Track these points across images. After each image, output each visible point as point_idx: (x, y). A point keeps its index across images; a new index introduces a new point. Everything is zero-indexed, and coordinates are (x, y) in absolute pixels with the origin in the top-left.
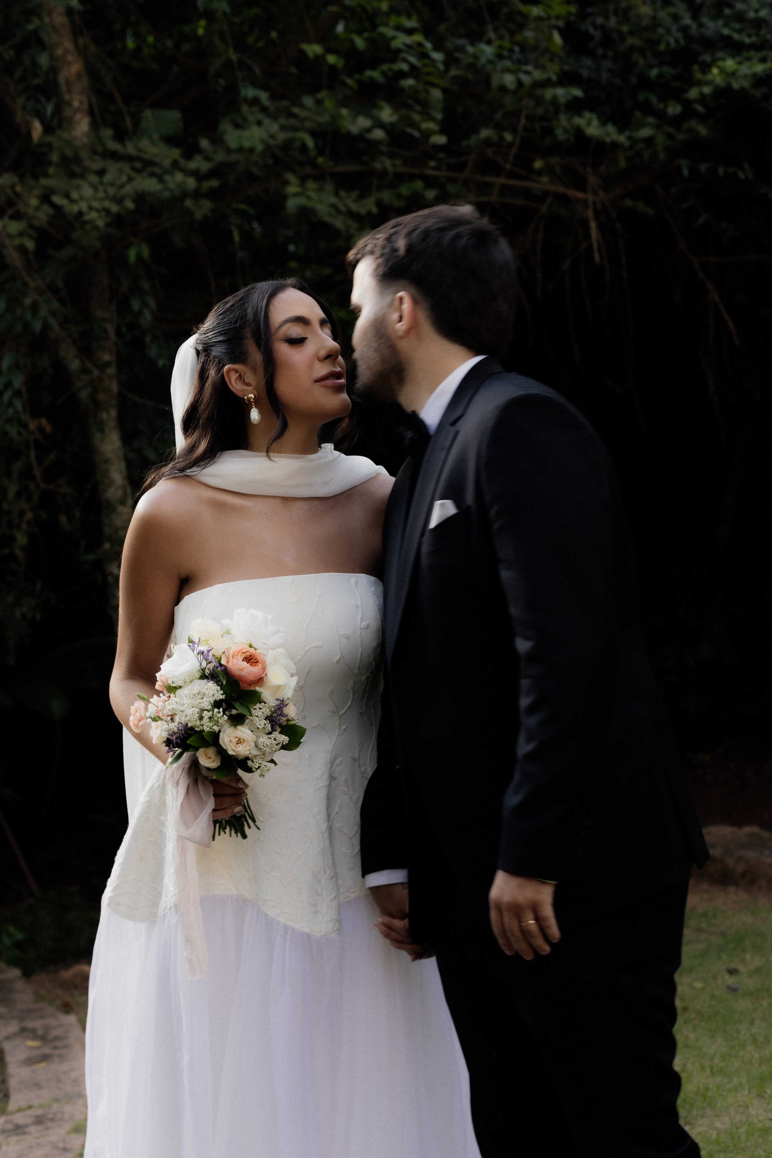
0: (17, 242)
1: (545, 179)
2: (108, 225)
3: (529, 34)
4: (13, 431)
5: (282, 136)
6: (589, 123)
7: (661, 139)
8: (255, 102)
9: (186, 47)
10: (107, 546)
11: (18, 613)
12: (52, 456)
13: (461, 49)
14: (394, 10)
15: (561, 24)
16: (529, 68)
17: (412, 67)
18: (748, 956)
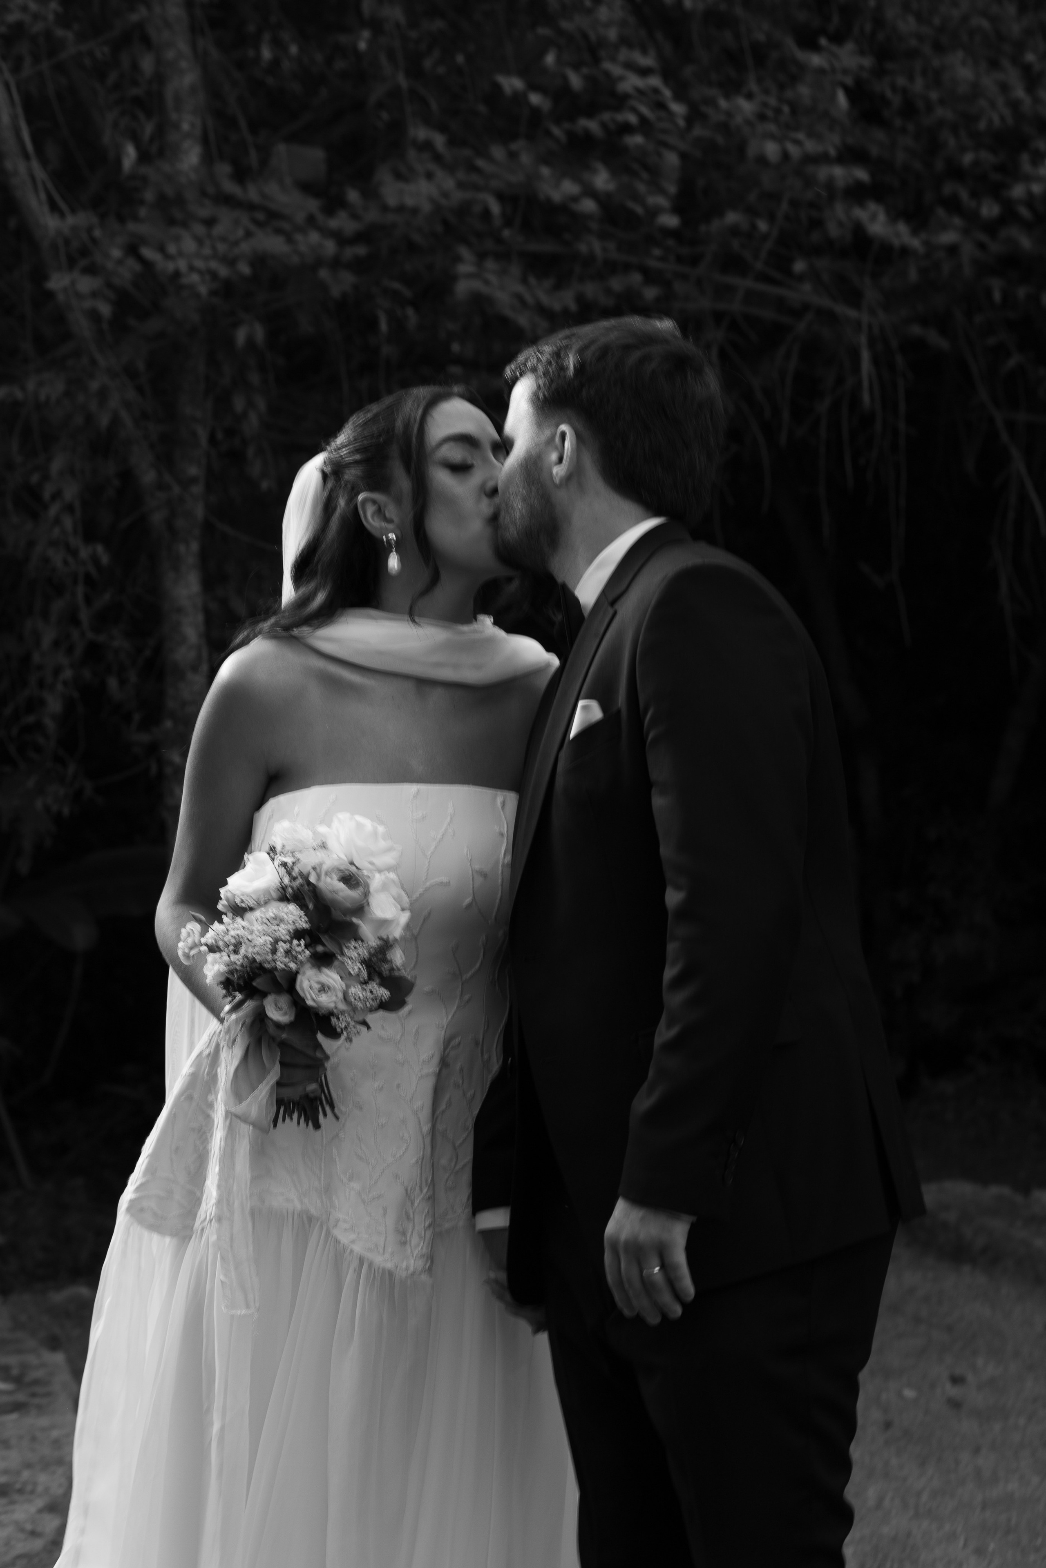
0: (88, 304)
1: (807, 287)
2: (213, 293)
3: (804, 91)
4: (57, 558)
5: (458, 196)
6: (873, 217)
7: (968, 250)
8: (427, 146)
9: (340, 64)
10: (168, 724)
11: (39, 804)
12: (107, 597)
13: (711, 102)
14: (625, 41)
15: (849, 81)
16: (801, 136)
17: (643, 120)
18: (980, 1362)
